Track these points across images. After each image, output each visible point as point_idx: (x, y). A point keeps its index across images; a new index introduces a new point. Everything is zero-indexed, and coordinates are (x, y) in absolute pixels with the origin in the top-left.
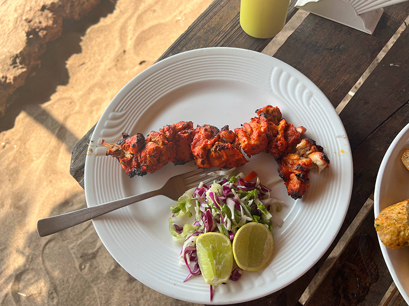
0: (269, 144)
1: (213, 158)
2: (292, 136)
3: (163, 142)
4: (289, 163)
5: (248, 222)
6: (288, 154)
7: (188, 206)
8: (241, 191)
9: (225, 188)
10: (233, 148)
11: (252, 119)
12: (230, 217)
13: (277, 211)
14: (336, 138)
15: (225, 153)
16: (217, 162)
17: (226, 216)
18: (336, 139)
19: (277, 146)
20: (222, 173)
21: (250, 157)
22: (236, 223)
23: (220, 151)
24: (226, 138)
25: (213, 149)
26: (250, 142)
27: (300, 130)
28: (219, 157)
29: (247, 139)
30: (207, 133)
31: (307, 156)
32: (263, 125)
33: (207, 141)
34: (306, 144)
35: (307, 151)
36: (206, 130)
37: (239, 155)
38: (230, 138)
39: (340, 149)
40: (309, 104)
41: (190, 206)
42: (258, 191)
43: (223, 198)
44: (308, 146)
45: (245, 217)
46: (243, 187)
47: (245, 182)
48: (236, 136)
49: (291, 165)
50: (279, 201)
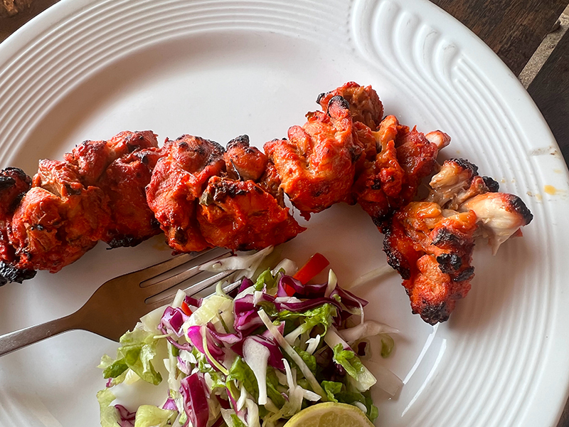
0: (356, 178)
1: (208, 224)
2: (416, 154)
3: (67, 186)
4: (412, 227)
5: (307, 403)
6: (406, 203)
7: (147, 355)
8: (286, 313)
9: (241, 308)
10: (259, 192)
11: (310, 114)
12: (254, 394)
13: (382, 355)
14: (529, 154)
15: (239, 207)
16: (219, 236)
17: (243, 394)
18: (529, 160)
19: (379, 184)
20: (236, 263)
21: (307, 218)
22: (274, 409)
23: (223, 202)
24: (242, 167)
25: (204, 198)
26: (308, 175)
27: (435, 140)
28: (225, 221)
29: (299, 164)
30: (186, 153)
31: (460, 205)
32: (340, 129)
33: (188, 177)
34: (458, 173)
35: (458, 193)
36: (184, 147)
37: (278, 210)
38: (252, 165)
39: (544, 183)
40: (450, 75)
41: (151, 357)
42: (334, 309)
43: (233, 339)
44: (461, 177)
45: (298, 392)
46: (293, 300)
47: (298, 284)
48: (267, 160)
49: (419, 231)
50: (388, 330)
